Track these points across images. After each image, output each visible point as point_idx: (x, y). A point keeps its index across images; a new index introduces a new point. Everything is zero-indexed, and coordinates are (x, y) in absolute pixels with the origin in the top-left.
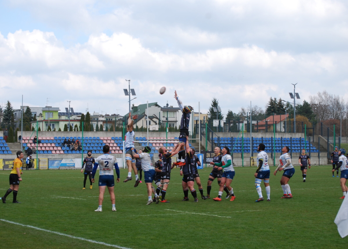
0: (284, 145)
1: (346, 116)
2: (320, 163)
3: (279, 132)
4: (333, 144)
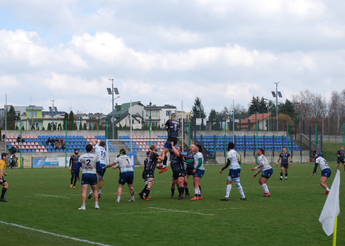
0: (266, 143)
1: (328, 114)
2: (303, 161)
3: (261, 130)
4: (315, 142)
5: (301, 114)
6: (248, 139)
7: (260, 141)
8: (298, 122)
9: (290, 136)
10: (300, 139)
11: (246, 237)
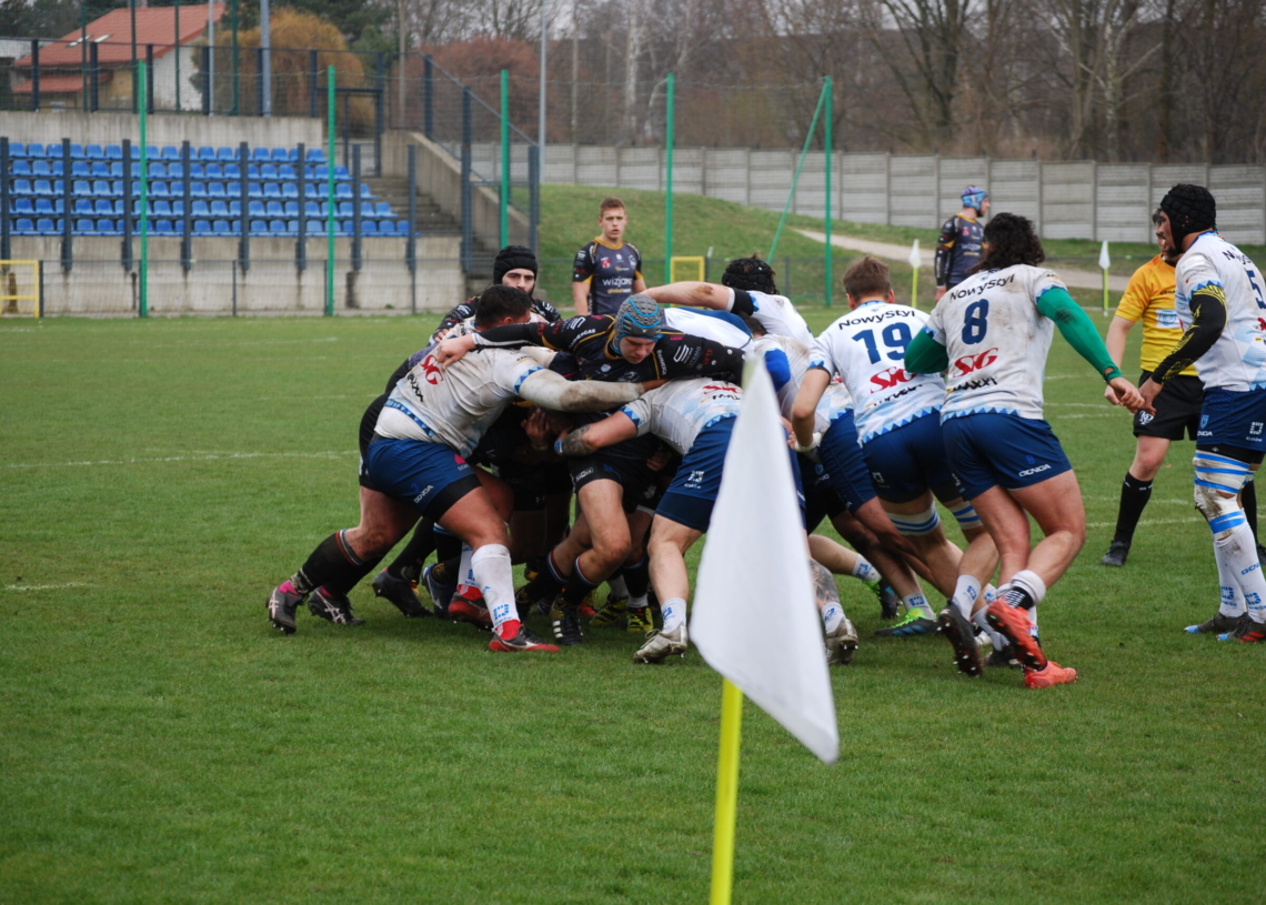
0: (199, 189)
1: (569, 17)
2: (421, 303)
3: (165, 111)
4: (497, 187)
5: (407, 15)
6: (90, 163)
7: (161, 174)
8: (389, 65)
9: (341, 149)
10: (403, 170)
11: (123, 765)
